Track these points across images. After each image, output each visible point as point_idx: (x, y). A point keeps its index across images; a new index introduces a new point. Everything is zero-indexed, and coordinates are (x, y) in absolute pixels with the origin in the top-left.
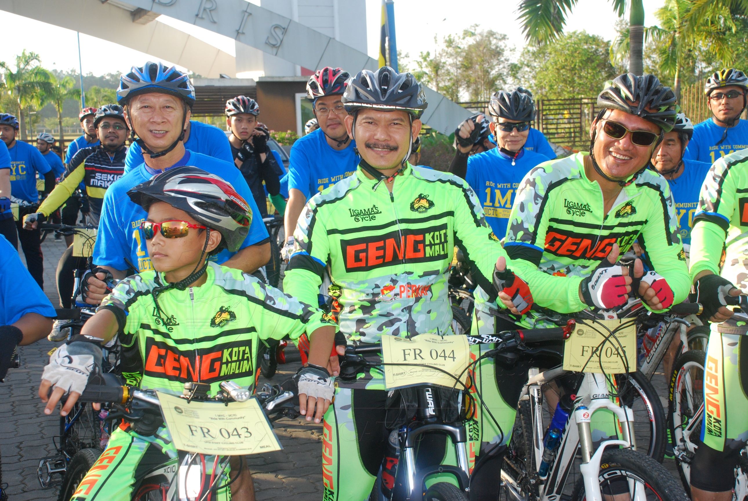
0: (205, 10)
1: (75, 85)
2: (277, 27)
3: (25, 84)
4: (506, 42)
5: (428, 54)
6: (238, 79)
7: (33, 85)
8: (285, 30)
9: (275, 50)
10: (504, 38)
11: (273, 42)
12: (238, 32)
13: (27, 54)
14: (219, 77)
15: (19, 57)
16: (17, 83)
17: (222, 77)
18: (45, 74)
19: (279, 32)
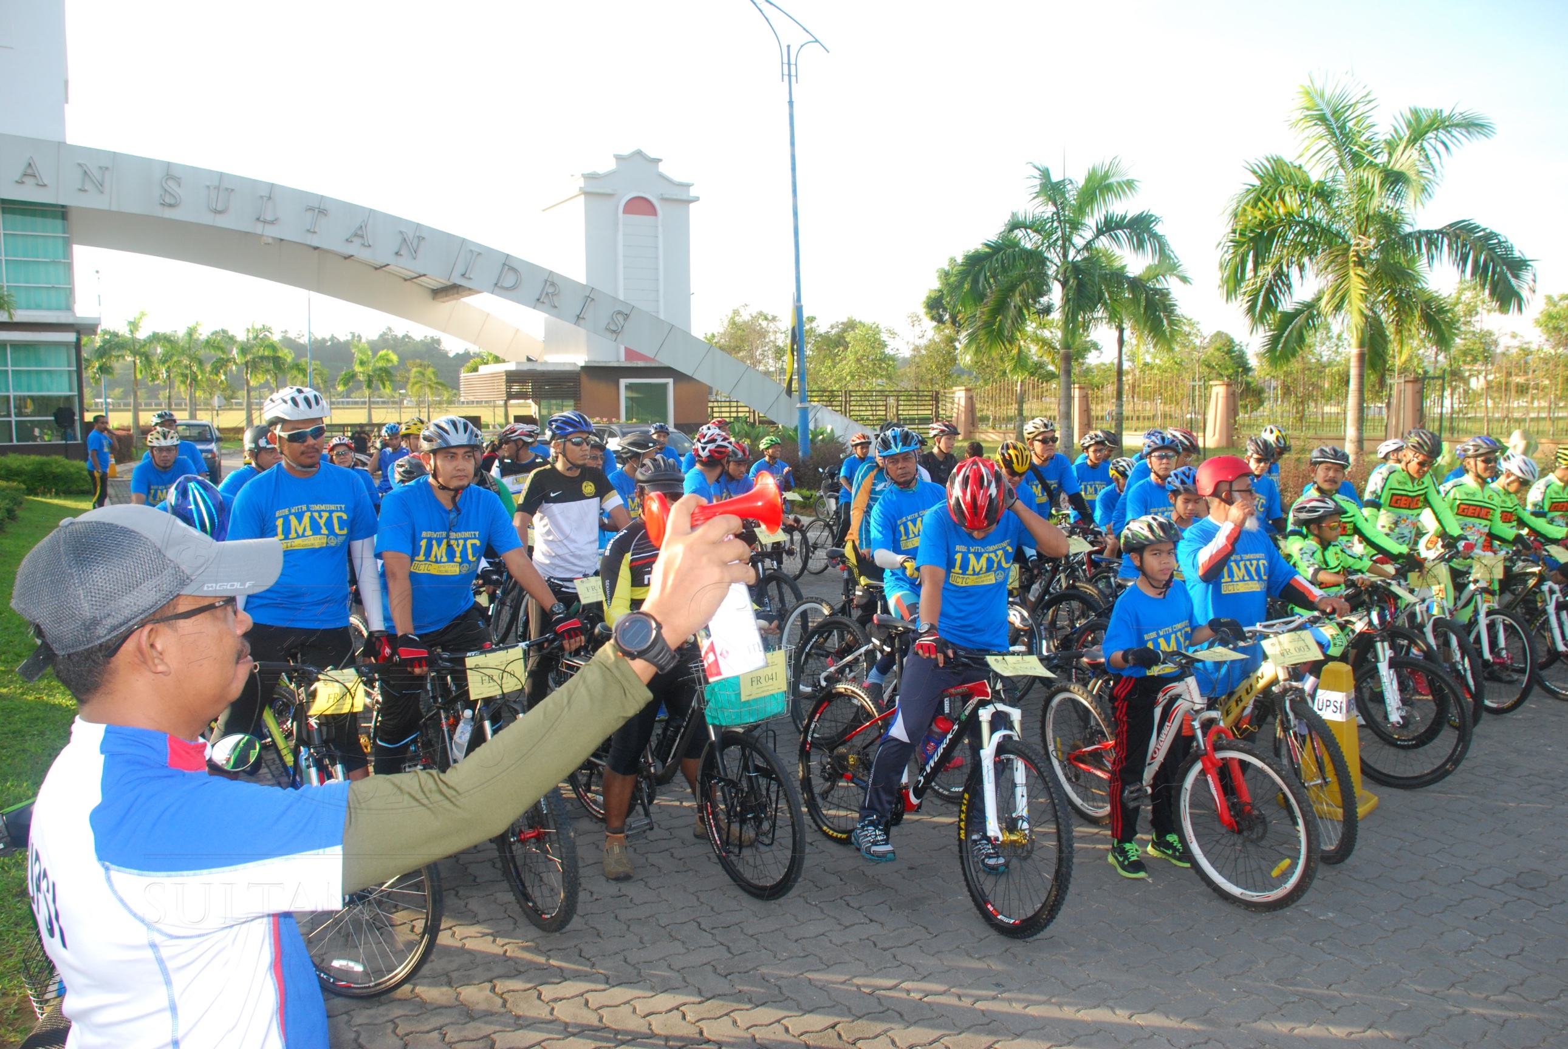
0: (547, 294)
1: (294, 359)
2: (619, 313)
3: (254, 359)
4: (778, 324)
5: (713, 336)
6: (546, 363)
7: (262, 358)
8: (627, 317)
9: (614, 336)
10: (774, 319)
11: (613, 328)
12: (578, 317)
13: (258, 326)
14: (525, 360)
15: (248, 330)
16: (249, 357)
17: (529, 359)
18: (273, 347)
19: (620, 318)
